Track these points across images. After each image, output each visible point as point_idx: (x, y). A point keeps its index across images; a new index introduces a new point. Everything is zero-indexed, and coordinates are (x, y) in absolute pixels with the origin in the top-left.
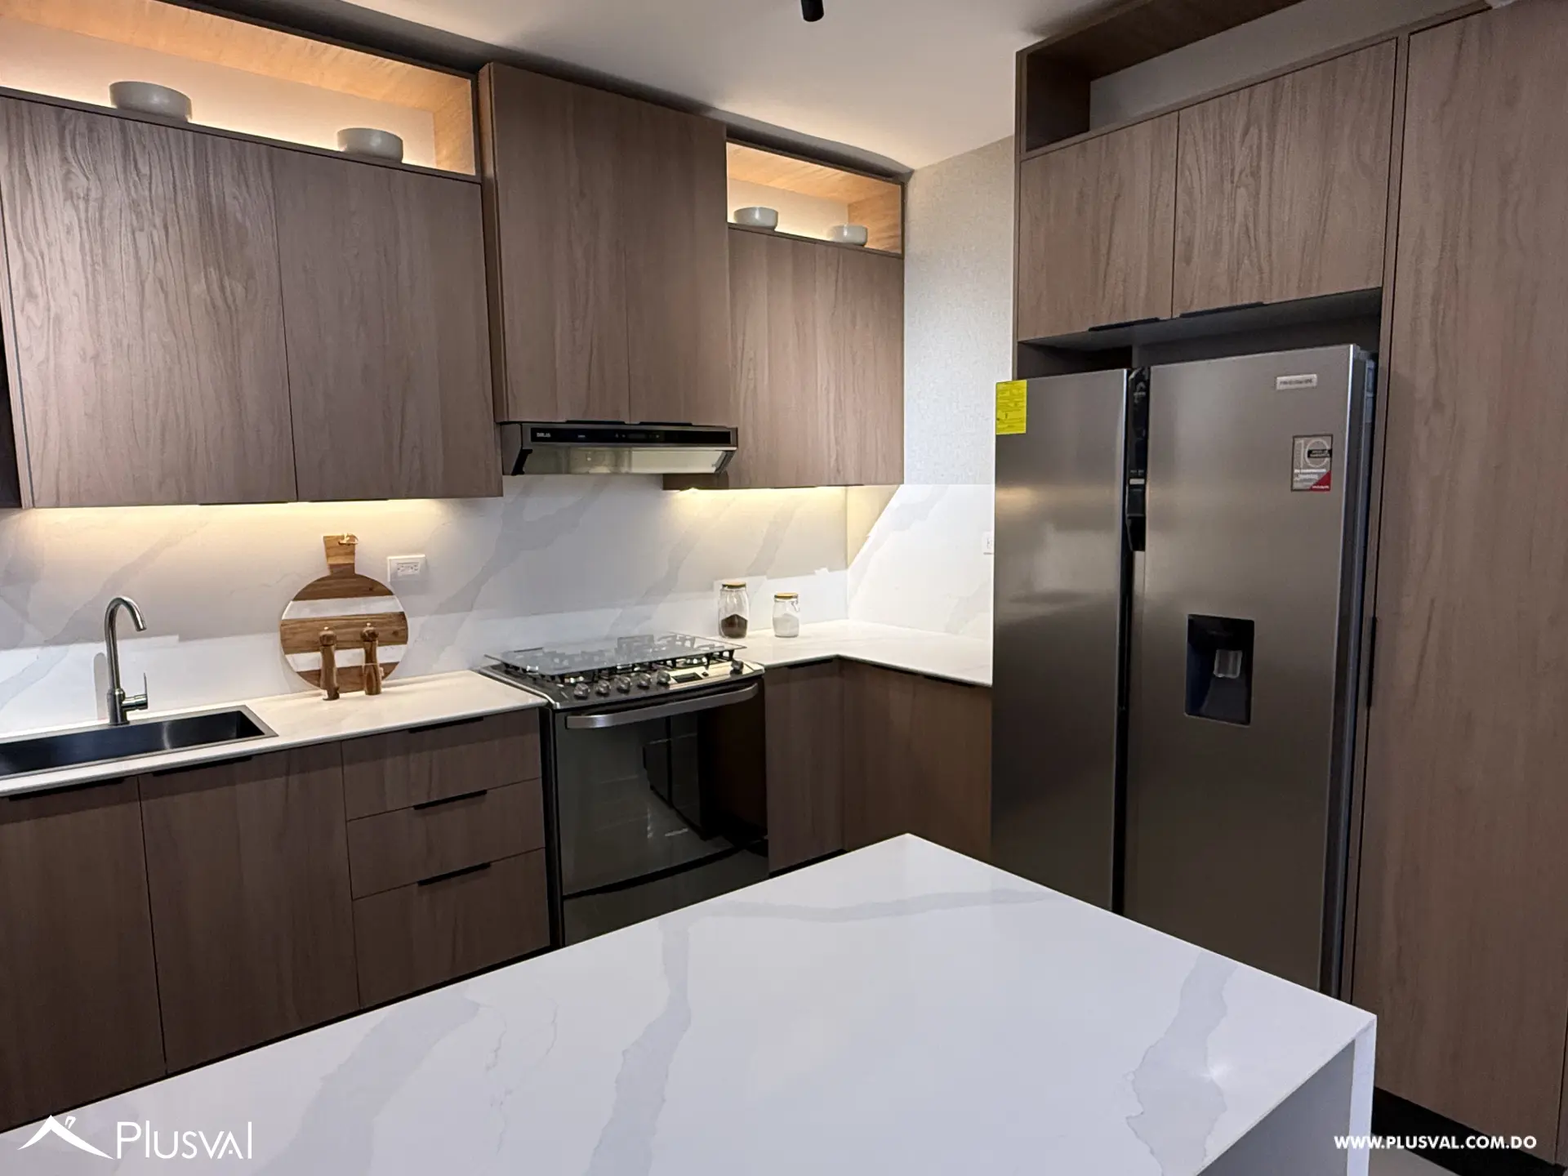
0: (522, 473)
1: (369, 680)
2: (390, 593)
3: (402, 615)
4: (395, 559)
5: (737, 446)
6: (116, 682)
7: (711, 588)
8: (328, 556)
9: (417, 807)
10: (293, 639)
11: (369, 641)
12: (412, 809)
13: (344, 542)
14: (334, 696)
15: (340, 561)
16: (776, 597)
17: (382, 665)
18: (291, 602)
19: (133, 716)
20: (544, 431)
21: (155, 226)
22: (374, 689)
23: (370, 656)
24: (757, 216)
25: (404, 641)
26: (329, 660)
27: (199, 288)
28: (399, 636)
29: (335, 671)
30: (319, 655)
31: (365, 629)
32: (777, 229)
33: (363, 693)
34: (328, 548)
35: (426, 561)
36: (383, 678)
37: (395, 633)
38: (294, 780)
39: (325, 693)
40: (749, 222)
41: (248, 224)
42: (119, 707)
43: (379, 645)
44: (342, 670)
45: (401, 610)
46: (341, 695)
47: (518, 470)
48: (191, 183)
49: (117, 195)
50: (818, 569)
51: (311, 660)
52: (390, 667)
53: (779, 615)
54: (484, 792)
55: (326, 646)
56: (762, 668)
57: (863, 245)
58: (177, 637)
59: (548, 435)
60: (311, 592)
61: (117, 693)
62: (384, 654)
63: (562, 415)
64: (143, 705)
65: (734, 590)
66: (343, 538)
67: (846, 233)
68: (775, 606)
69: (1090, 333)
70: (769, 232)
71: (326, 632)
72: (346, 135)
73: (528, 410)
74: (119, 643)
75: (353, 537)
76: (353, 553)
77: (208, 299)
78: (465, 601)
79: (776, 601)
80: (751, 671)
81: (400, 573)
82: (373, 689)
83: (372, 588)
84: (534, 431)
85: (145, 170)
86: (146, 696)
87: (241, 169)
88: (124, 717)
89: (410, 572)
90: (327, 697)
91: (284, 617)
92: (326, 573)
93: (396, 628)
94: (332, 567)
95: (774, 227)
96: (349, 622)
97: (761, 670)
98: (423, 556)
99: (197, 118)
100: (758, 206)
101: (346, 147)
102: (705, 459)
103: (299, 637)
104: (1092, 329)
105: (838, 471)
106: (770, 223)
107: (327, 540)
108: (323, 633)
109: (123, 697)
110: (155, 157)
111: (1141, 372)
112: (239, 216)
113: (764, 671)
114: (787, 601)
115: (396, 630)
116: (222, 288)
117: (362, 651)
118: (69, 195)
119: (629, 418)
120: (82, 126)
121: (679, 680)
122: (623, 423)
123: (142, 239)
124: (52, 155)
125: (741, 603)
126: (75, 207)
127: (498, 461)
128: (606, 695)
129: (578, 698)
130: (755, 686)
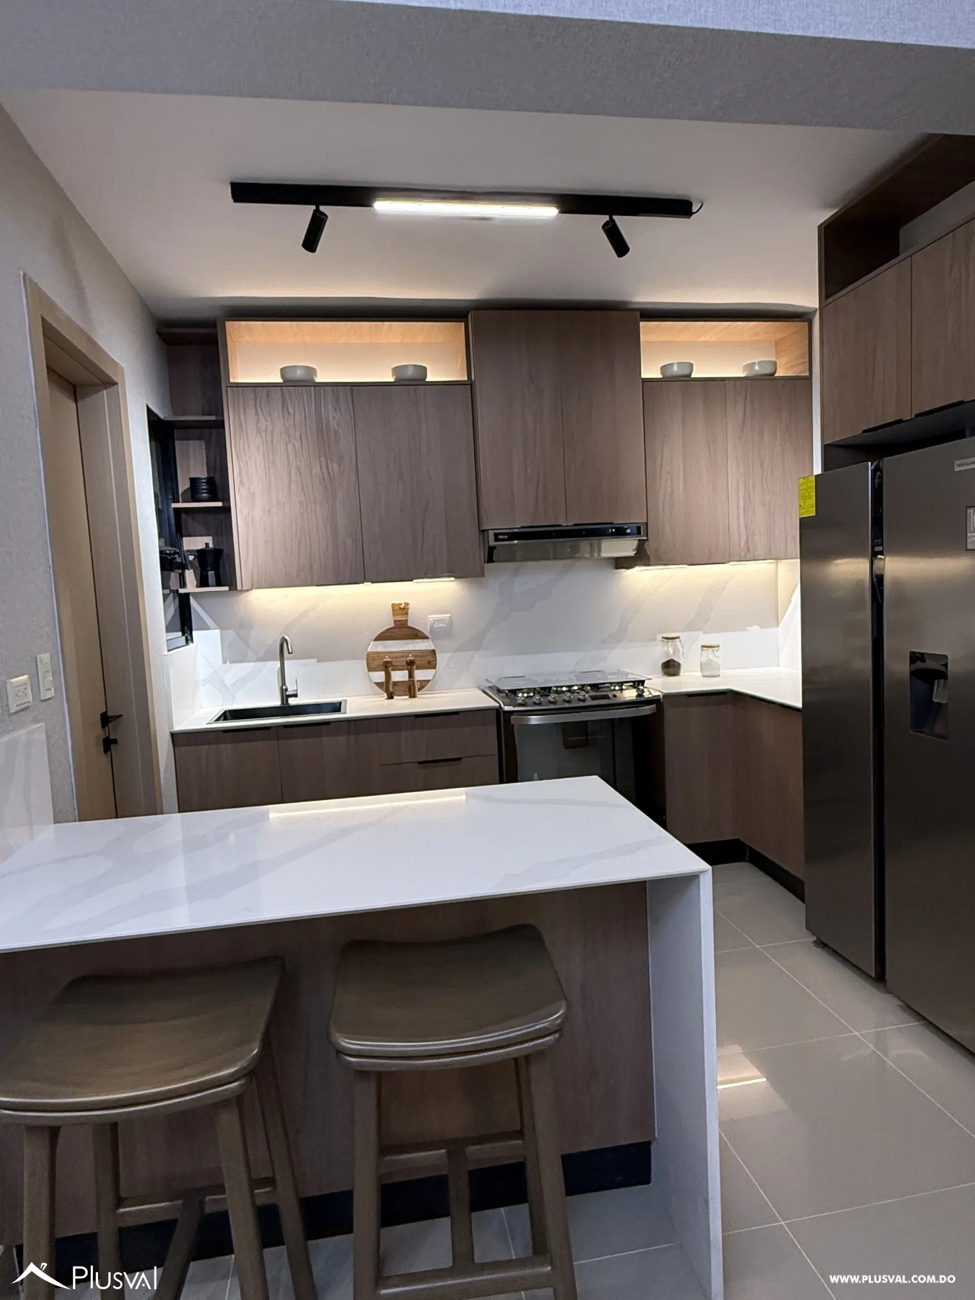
0: (493, 561)
1: (411, 689)
2: (427, 638)
3: (434, 651)
4: (431, 617)
5: (647, 536)
6: (284, 683)
7: (655, 640)
8: (394, 615)
9: (420, 763)
10: (372, 663)
11: (410, 665)
12: (417, 763)
13: (402, 607)
14: (391, 697)
15: (399, 618)
16: (703, 646)
17: (418, 681)
18: (372, 643)
19: (292, 701)
20: (504, 534)
21: (295, 438)
22: (413, 694)
23: (411, 675)
24: (675, 368)
25: (434, 667)
26: (388, 676)
27: (316, 470)
28: (432, 665)
29: (391, 682)
30: (383, 673)
31: (408, 659)
32: (693, 376)
33: (407, 697)
34: (393, 610)
35: (450, 617)
36: (419, 690)
37: (429, 662)
38: (352, 738)
39: (385, 695)
40: (669, 373)
41: (341, 432)
42: (285, 696)
43: (416, 669)
44: (395, 683)
45: (433, 648)
46: (395, 697)
47: (490, 560)
48: (313, 415)
49: (279, 426)
50: (751, 626)
51: (380, 676)
52: (424, 684)
53: (704, 660)
54: (460, 759)
55: (387, 667)
56: (660, 694)
57: (773, 374)
58: (315, 660)
59: (506, 537)
60: (383, 637)
61: (284, 687)
62: (420, 675)
63: (518, 523)
64: (296, 696)
65: (671, 641)
66: (401, 604)
67: (757, 368)
68: (701, 653)
69: (865, 434)
70: (686, 379)
71: (387, 659)
72: (396, 370)
74: (286, 662)
75: (407, 604)
76: (407, 614)
77: (321, 474)
78: (475, 644)
79: (702, 650)
80: (651, 696)
81: (435, 626)
82: (413, 696)
83: (416, 635)
84: (496, 535)
85: (291, 411)
86: (297, 691)
87: (337, 401)
88: (287, 701)
89: (441, 625)
90: (386, 697)
91: (369, 650)
92: (393, 625)
94: (395, 621)
95: (691, 374)
96: (405, 654)
97: (659, 696)
98: (449, 615)
99: (319, 379)
100: (676, 361)
101: (394, 378)
102: (626, 547)
103: (376, 662)
104: (864, 432)
105: (748, 550)
106: (686, 372)
107: (393, 605)
108: (385, 660)
109: (286, 690)
110: (297, 404)
111: (878, 464)
112: (336, 428)
113: (661, 697)
114: (710, 649)
115: (429, 660)
116: (327, 467)
117: (406, 672)
118: (258, 431)
119: (566, 522)
120: (264, 395)
121: (594, 698)
122: (560, 526)
123: (290, 447)
124: (251, 412)
125: (676, 651)
126: (261, 436)
127: (482, 554)
128: (539, 704)
129: (520, 705)
130: (654, 706)
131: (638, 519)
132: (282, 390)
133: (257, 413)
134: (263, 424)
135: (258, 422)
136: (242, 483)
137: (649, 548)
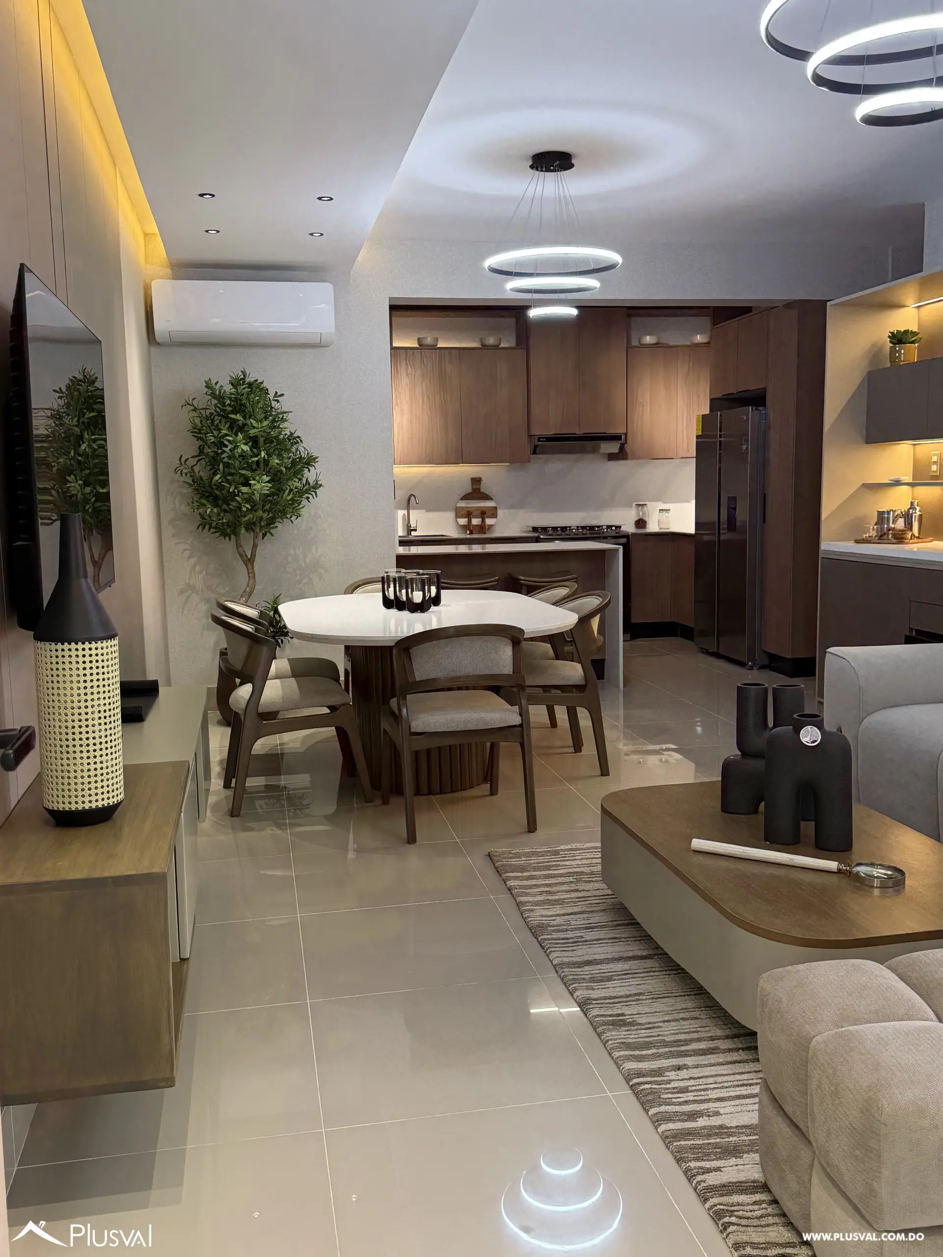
0: (536, 454)
1: (482, 529)
2: (492, 499)
3: (496, 508)
4: (495, 487)
5: (625, 441)
6: (409, 522)
7: (632, 506)
8: (472, 484)
10: (459, 513)
11: (482, 515)
13: (477, 479)
14: (471, 533)
15: (475, 487)
16: (660, 510)
17: (487, 524)
18: (458, 501)
19: (413, 533)
20: (543, 438)
21: (427, 380)
23: (483, 521)
24: (648, 338)
25: (496, 516)
26: (470, 521)
27: (438, 397)
28: (494, 515)
29: (471, 525)
30: (467, 519)
31: (480, 511)
34: (472, 482)
36: (487, 530)
37: (493, 514)
40: (644, 342)
41: (452, 375)
42: (409, 530)
43: (486, 518)
44: (474, 525)
45: (495, 505)
46: (473, 534)
47: (534, 453)
48: (437, 366)
49: (419, 372)
51: (463, 521)
52: (490, 526)
53: (660, 518)
55: (469, 515)
59: (545, 440)
60: (466, 497)
61: (409, 525)
62: (489, 521)
63: (551, 432)
64: (415, 530)
65: (642, 507)
66: (477, 477)
67: (699, 338)
68: (660, 514)
70: (654, 346)
72: (482, 340)
73: (537, 431)
74: (410, 509)
75: (480, 477)
76: (480, 484)
77: (440, 400)
78: (518, 505)
79: (660, 512)
81: (497, 492)
82: (484, 533)
83: (487, 497)
84: (539, 439)
85: (426, 363)
86: (416, 527)
87: (452, 359)
88: (411, 533)
89: (499, 491)
90: (469, 533)
91: (456, 506)
92: (472, 490)
93: (493, 512)
94: (473, 488)
96: (478, 508)
99: (439, 345)
101: (481, 345)
102: (614, 448)
103: (461, 513)
106: (654, 341)
107: (472, 477)
108: (467, 512)
109: (410, 527)
110: (427, 359)
111: (721, 413)
112: (449, 373)
113: (634, 534)
114: (664, 512)
116: (444, 396)
117: (481, 519)
118: (407, 375)
119: (578, 432)
120: (411, 354)
121: (591, 533)
122: (575, 434)
123: (424, 384)
124: (404, 364)
125: (644, 513)
126: (409, 377)
127: (528, 449)
128: (560, 535)
129: (550, 535)
130: (625, 539)
131: (621, 430)
132: (421, 352)
133: (407, 365)
134: (410, 370)
135: (407, 370)
136: (397, 404)
137: (628, 448)
